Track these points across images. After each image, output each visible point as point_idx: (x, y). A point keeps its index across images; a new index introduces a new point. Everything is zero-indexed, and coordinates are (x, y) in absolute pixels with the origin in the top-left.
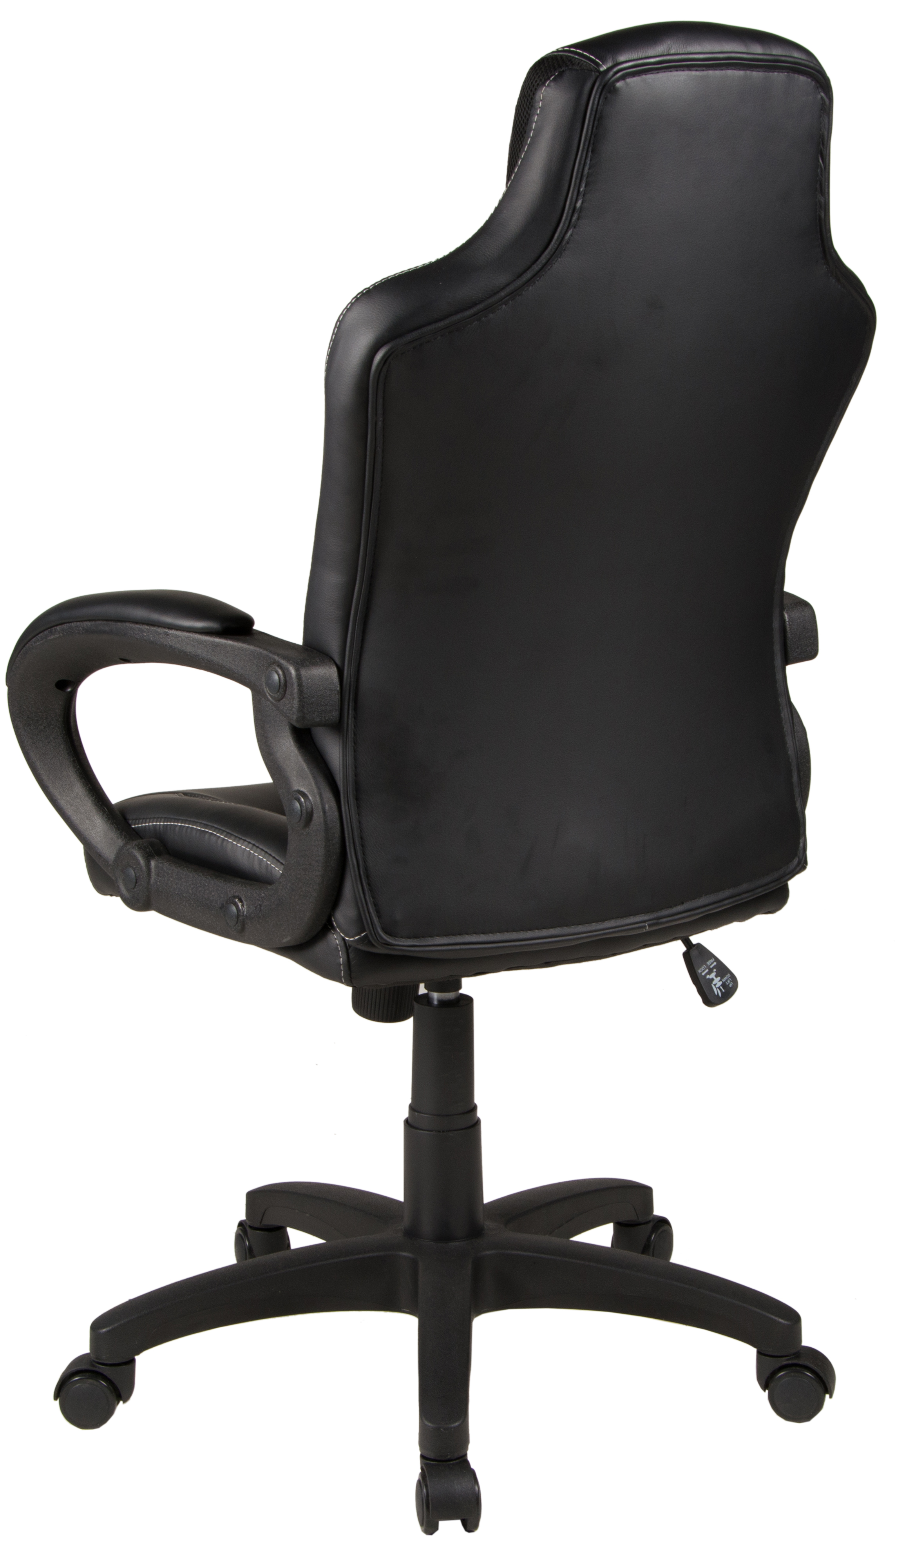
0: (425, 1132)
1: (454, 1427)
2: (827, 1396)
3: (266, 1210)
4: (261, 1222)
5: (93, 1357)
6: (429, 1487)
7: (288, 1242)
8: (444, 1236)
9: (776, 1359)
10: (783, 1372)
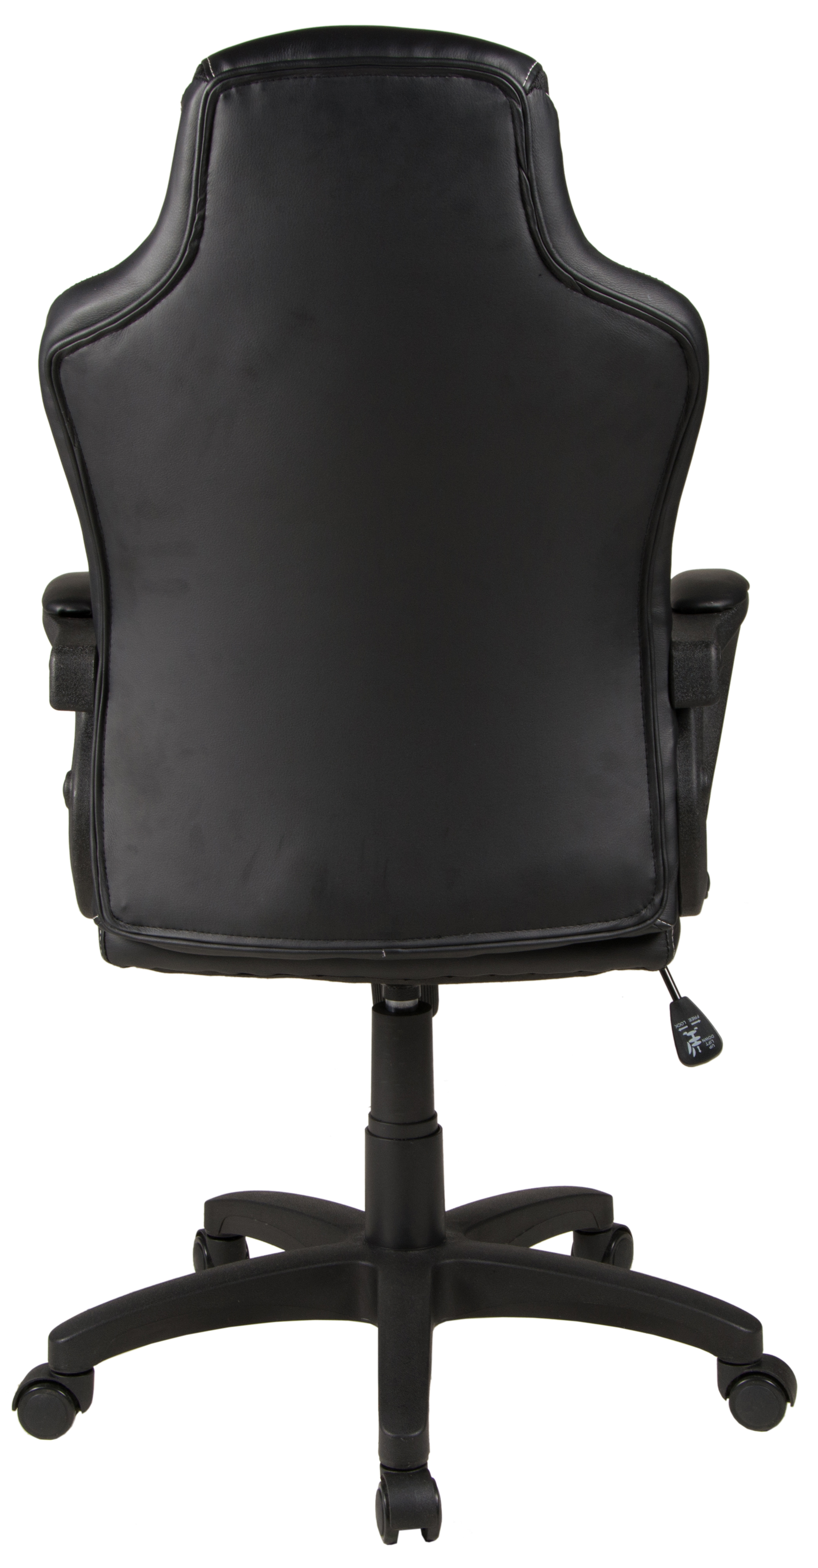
0: (385, 1140)
1: (415, 1437)
2: (789, 1404)
3: (224, 1219)
4: (220, 1231)
5: (51, 1367)
6: (389, 1497)
7: (247, 1250)
8: (405, 1244)
9: (735, 1367)
10: (744, 1380)
